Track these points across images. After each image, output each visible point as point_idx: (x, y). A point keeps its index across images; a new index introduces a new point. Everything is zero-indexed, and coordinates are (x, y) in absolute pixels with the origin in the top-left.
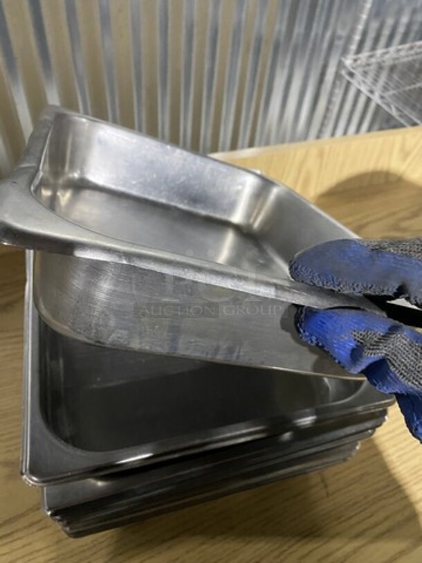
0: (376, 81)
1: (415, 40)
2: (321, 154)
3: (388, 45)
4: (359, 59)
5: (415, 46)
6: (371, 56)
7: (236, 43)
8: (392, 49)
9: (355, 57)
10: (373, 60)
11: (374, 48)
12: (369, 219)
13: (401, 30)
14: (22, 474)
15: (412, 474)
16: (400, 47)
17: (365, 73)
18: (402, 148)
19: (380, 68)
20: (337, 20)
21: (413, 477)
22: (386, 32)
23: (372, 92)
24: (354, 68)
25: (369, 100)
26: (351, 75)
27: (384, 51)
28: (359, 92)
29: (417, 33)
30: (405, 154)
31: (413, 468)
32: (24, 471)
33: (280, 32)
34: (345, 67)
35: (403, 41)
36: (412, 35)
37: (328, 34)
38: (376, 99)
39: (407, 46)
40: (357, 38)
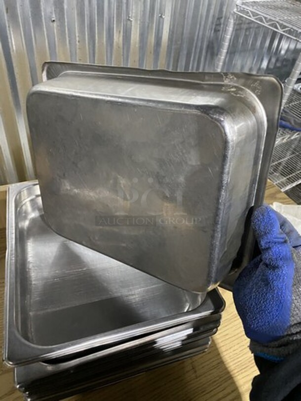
14: (3, 361)
32: (4, 359)
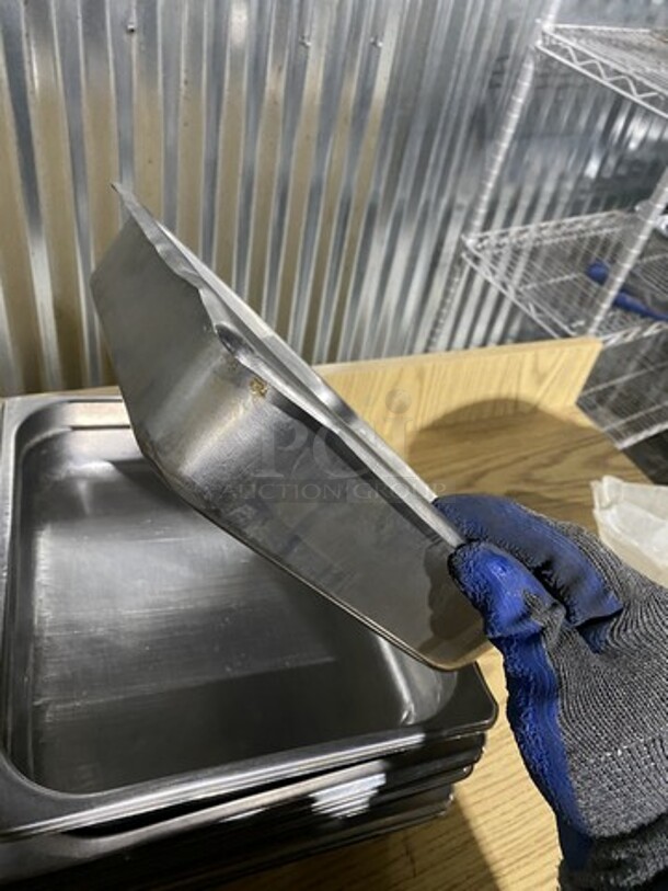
0: (510, 270)
1: (564, 216)
2: (420, 376)
3: (527, 220)
4: (487, 237)
5: (564, 224)
6: (503, 235)
7: (313, 209)
8: (532, 227)
9: (480, 235)
10: (505, 240)
11: (507, 223)
12: (489, 465)
13: (545, 201)
15: (538, 841)
16: (543, 225)
17: (496, 259)
18: (535, 370)
19: (517, 252)
20: (455, 185)
21: (539, 845)
22: (524, 203)
23: (504, 285)
24: (478, 250)
25: (501, 298)
26: (476, 260)
27: (521, 228)
28: (486, 285)
29: (567, 205)
30: (540, 377)
31: (540, 831)
33: (376, 193)
34: (466, 249)
35: (548, 216)
36: (560, 209)
37: (444, 202)
38: (511, 296)
39: (552, 223)
40: (482, 211)
